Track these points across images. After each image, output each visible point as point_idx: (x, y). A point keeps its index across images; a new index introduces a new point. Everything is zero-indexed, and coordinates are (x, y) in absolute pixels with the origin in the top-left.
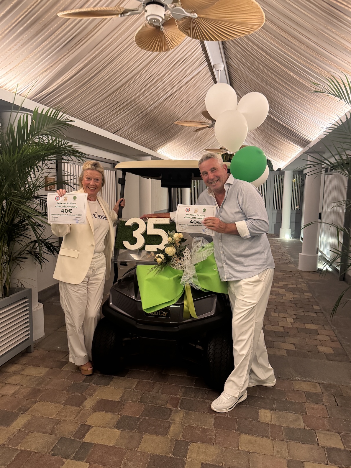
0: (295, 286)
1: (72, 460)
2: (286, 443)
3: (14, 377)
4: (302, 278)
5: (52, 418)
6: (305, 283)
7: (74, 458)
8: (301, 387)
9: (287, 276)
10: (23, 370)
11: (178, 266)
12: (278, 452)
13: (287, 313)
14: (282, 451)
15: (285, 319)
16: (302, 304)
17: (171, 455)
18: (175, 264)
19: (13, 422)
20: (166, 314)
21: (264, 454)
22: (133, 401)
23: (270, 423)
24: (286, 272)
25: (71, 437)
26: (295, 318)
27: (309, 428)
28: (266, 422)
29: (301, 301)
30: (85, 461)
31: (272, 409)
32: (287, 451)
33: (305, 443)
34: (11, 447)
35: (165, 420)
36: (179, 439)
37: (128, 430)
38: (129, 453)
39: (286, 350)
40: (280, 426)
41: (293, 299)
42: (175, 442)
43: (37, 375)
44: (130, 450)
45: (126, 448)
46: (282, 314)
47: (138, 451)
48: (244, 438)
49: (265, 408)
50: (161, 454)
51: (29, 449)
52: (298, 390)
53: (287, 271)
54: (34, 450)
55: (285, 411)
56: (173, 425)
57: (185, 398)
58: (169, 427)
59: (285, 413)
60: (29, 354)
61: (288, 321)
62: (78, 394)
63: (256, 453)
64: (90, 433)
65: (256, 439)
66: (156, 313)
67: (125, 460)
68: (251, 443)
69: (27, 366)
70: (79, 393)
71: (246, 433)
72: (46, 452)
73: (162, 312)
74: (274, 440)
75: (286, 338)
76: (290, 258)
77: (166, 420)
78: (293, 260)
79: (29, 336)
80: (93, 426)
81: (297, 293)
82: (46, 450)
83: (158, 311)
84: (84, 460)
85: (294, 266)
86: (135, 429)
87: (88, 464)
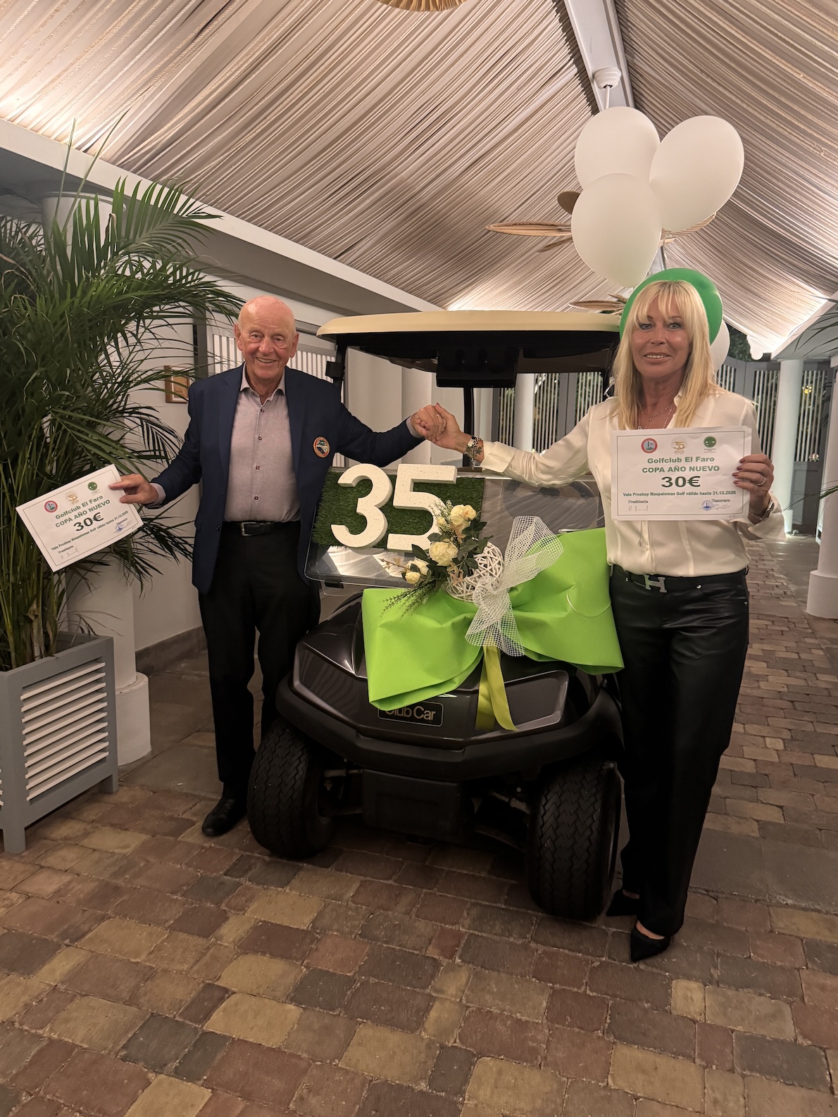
0: (796, 656)
1: (171, 1078)
2: (740, 1079)
3: (63, 853)
4: (814, 634)
5: (137, 963)
6: (822, 649)
7: (177, 1073)
8: (794, 924)
9: (774, 628)
10: (86, 834)
11: (465, 592)
12: (715, 1102)
13: (768, 725)
14: (725, 1099)
15: (762, 739)
16: (810, 702)
17: (423, 1086)
18: (458, 588)
19: (44, 965)
20: (430, 715)
21: (677, 1107)
22: (342, 933)
23: (698, 1018)
24: (772, 619)
25: (175, 1017)
26: (789, 737)
27: (809, 1042)
28: (689, 1017)
29: (808, 695)
30: (202, 1082)
31: (707, 981)
32: (742, 1101)
33: (793, 1085)
34: (26, 1030)
35: (418, 990)
36: (450, 1045)
37: (321, 1008)
38: (315, 1071)
39: (757, 821)
40: (726, 1030)
41: (785, 689)
42: (438, 1053)
43: (116, 851)
44: (320, 1063)
45: (310, 1057)
46: (755, 726)
47: (341, 1068)
48: (627, 1055)
49: (688, 977)
50: (397, 1082)
51: (70, 1038)
52: (783, 934)
53: (775, 616)
54: (82, 1042)
55: (743, 988)
56: (437, 1005)
57: (476, 933)
58: (428, 1009)
59: (743, 993)
60: (106, 798)
61: (770, 747)
62: (209, 904)
63: (653, 1100)
64: (225, 1010)
65: (658, 1060)
66: (408, 712)
67: (301, 1090)
68: (644, 1072)
69: (97, 827)
70: (212, 903)
71: (630, 1042)
72: (110, 1051)
73: (423, 709)
74: (705, 1068)
75: (760, 790)
76: (785, 584)
77: (422, 991)
78: (793, 588)
79: (106, 754)
80: (235, 990)
81: (798, 674)
82: (111, 1046)
83: (412, 707)
84: (199, 1080)
85: (795, 604)
86: (338, 1007)
87: (210, 1090)
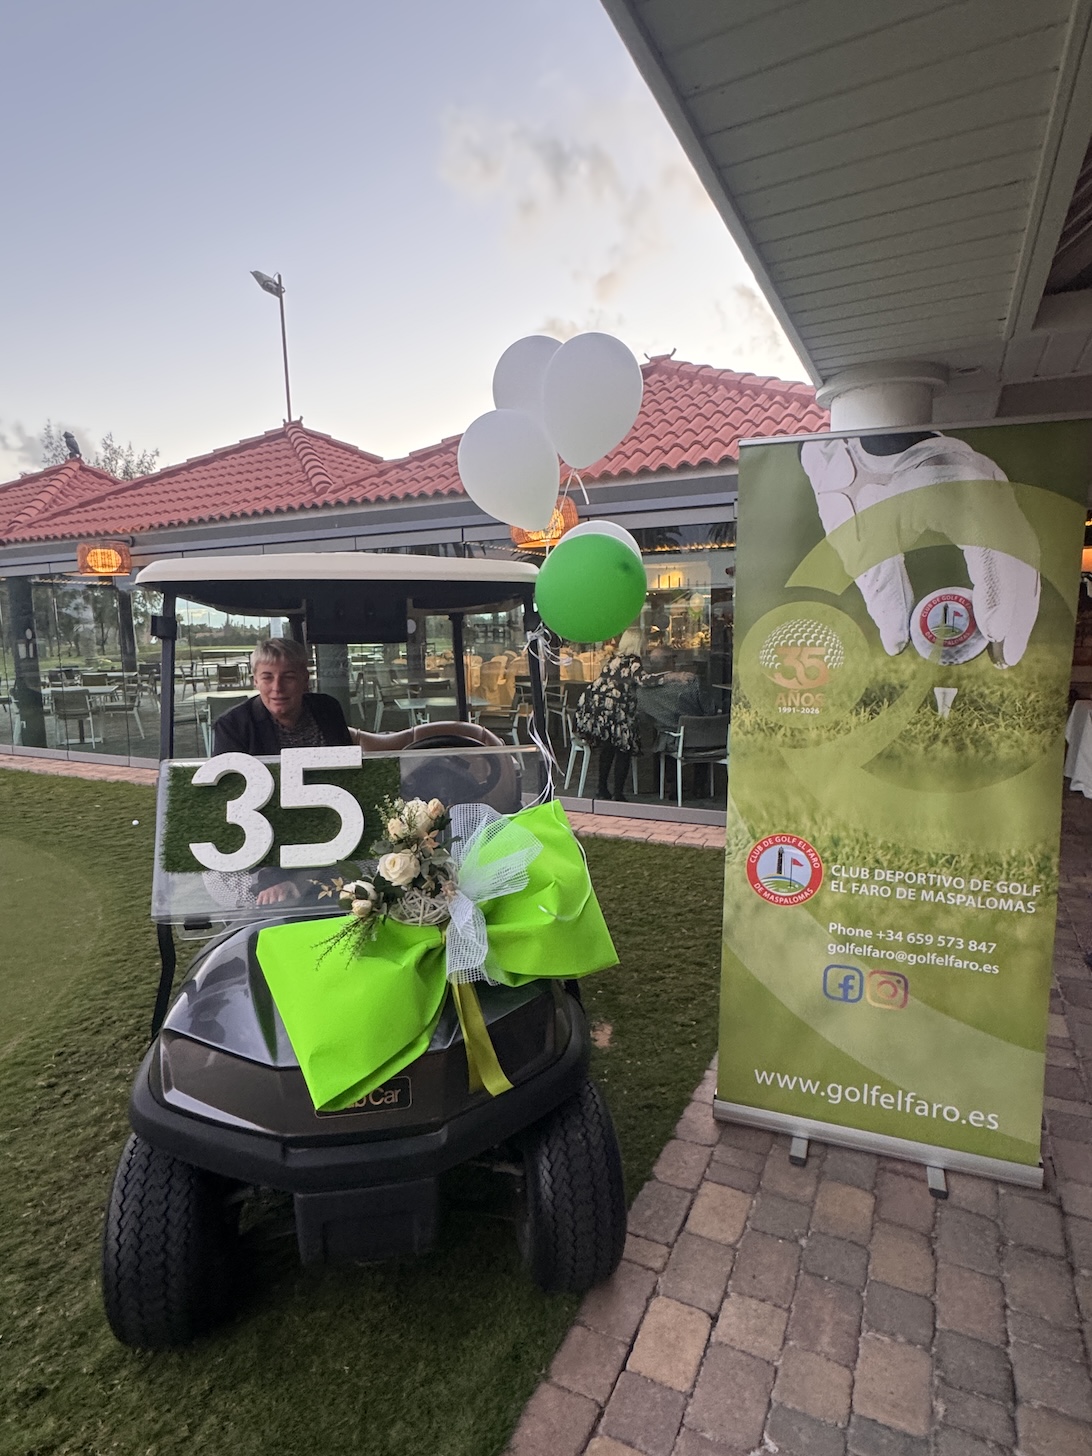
11: (421, 914)
18: (411, 911)
20: (394, 1095)
66: (360, 1102)
73: (383, 1090)
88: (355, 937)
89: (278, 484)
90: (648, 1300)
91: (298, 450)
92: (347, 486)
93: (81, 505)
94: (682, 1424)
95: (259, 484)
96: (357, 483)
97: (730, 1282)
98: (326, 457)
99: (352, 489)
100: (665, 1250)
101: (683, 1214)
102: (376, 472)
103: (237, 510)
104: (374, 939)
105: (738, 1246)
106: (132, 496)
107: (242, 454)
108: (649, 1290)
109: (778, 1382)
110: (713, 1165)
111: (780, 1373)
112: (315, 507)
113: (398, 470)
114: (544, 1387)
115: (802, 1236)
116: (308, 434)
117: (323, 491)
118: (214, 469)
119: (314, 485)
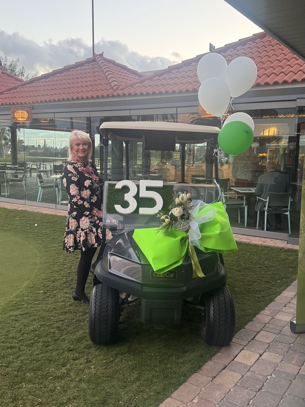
20: (172, 275)
73: (169, 273)
88: (164, 230)
89: (96, 85)
90: (241, 350)
91: (103, 68)
92: (127, 87)
93: (8, 90)
94: (249, 370)
95: (87, 84)
96: (131, 86)
97: (267, 350)
98: (115, 72)
99: (129, 89)
100: (248, 342)
101: (253, 336)
102: (139, 81)
103: (79, 96)
104: (169, 231)
105: (271, 344)
106: (29, 87)
107: (77, 69)
108: (242, 348)
109: (278, 367)
110: (265, 327)
111: (279, 366)
112: (113, 96)
113: (149, 81)
114: (210, 361)
115: (292, 344)
116: (106, 61)
117: (117, 89)
118: (65, 76)
119: (112, 86)
